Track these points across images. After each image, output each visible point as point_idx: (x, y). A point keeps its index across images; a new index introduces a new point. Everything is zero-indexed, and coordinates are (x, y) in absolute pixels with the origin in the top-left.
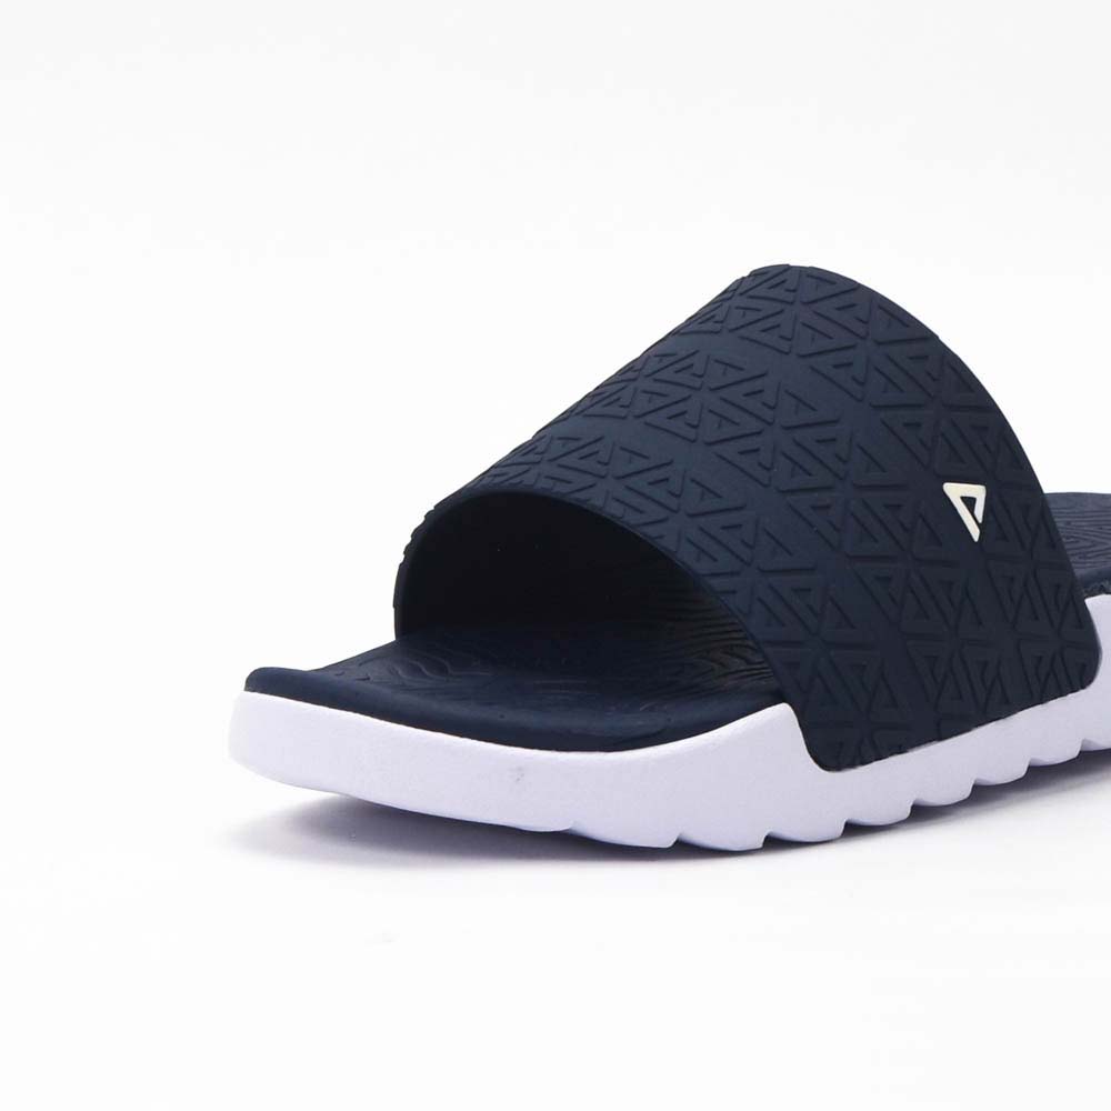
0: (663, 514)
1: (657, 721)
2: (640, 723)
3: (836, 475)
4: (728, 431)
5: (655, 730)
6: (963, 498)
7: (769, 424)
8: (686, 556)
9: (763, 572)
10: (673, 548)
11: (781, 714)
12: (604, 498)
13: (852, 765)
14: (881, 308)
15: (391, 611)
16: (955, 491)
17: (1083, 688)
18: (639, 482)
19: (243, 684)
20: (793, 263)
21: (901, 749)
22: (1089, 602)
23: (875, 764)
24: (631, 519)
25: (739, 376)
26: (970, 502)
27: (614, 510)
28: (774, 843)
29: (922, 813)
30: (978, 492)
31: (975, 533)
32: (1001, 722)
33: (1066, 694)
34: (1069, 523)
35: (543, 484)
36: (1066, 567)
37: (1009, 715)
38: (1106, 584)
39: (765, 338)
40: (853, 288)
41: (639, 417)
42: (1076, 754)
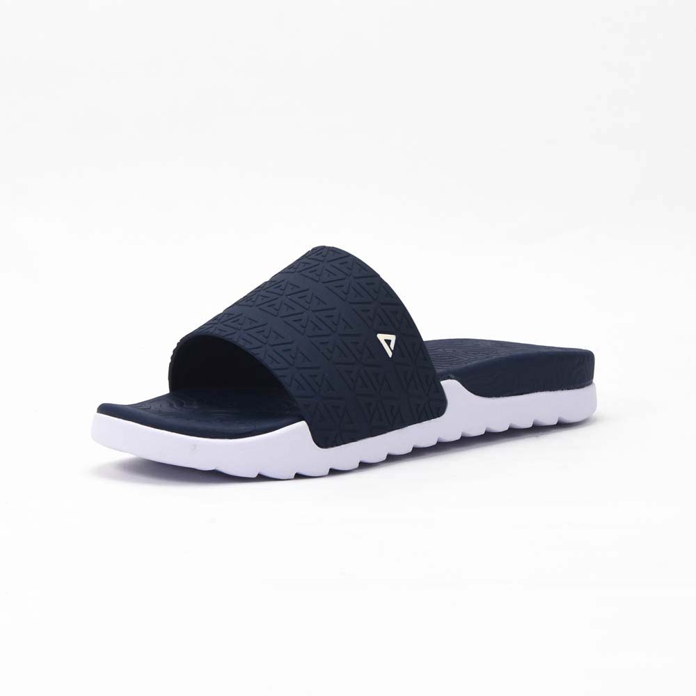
0: (260, 344)
1: (251, 428)
2: (242, 428)
3: (332, 330)
4: (291, 312)
5: (250, 430)
6: (386, 340)
7: (307, 309)
8: (267, 362)
9: (298, 368)
10: (262, 358)
11: (302, 425)
12: (238, 339)
13: (332, 446)
14: (357, 263)
15: (168, 381)
16: (382, 337)
17: (439, 416)
18: (252, 332)
19: (96, 410)
20: (326, 245)
21: (354, 440)
22: (443, 383)
23: (343, 446)
24: (247, 346)
25: (297, 290)
26: (388, 342)
27: (241, 343)
28: (298, 476)
29: (363, 465)
30: (393, 338)
31: (390, 354)
32: (400, 430)
33: (431, 419)
34: (454, 351)
35: (217, 332)
36: (432, 368)
37: (404, 427)
38: (451, 376)
39: (310, 275)
40: (348, 255)
41: (257, 306)
42: (435, 443)
